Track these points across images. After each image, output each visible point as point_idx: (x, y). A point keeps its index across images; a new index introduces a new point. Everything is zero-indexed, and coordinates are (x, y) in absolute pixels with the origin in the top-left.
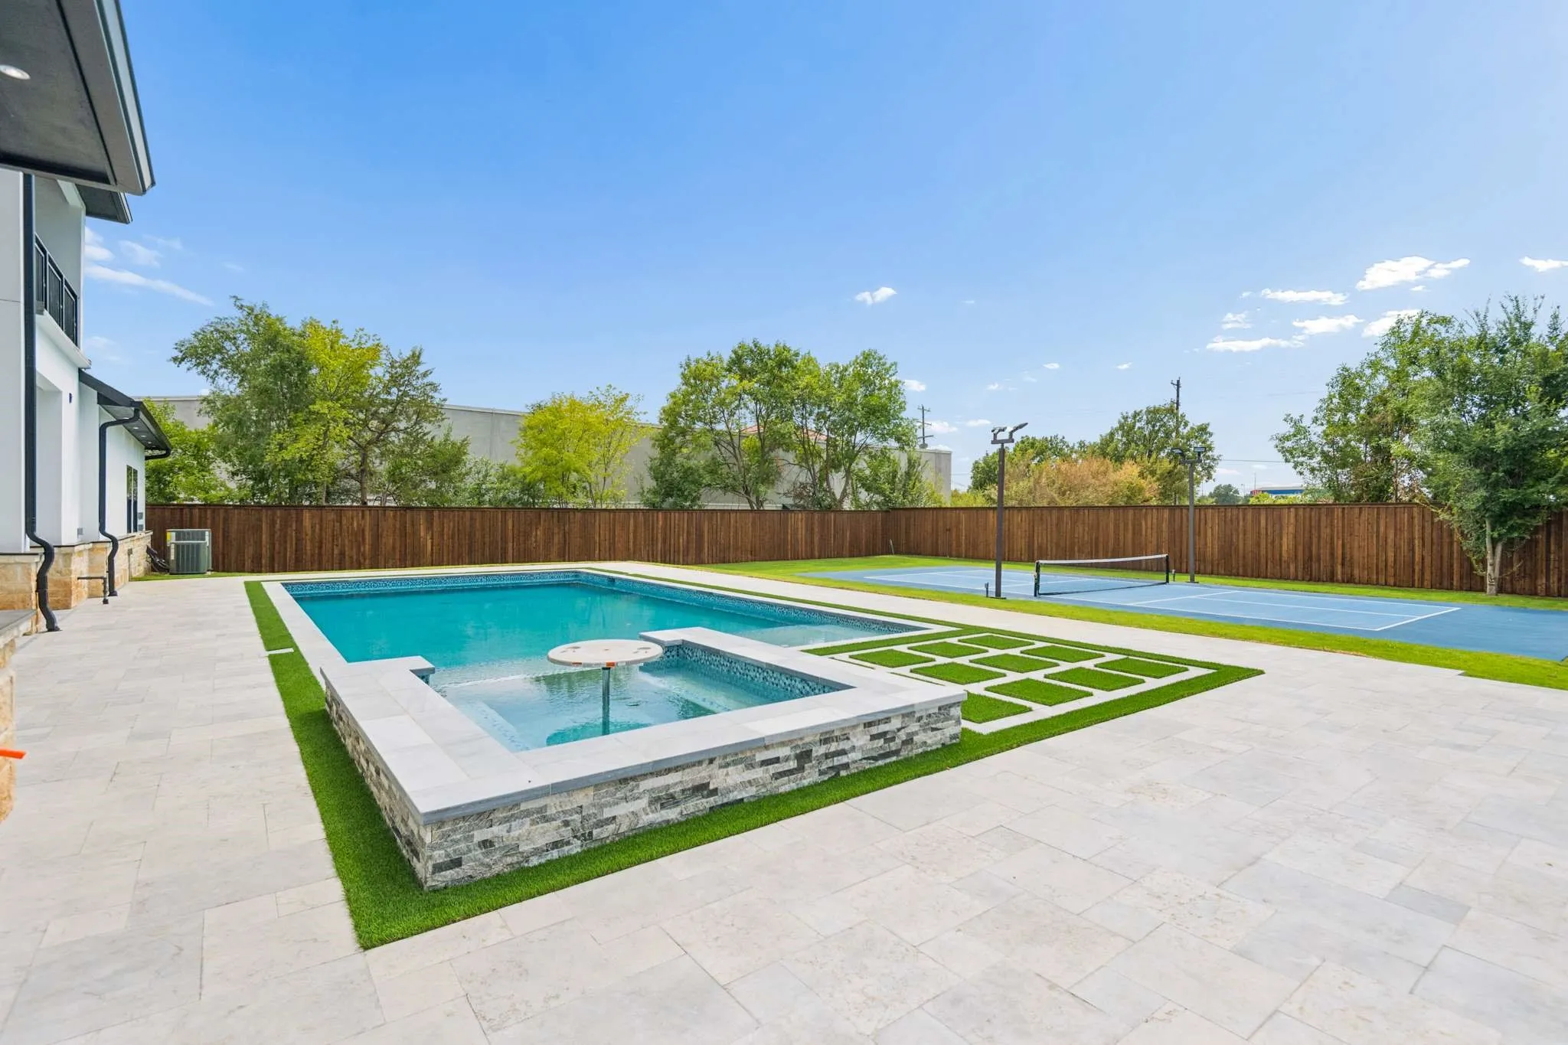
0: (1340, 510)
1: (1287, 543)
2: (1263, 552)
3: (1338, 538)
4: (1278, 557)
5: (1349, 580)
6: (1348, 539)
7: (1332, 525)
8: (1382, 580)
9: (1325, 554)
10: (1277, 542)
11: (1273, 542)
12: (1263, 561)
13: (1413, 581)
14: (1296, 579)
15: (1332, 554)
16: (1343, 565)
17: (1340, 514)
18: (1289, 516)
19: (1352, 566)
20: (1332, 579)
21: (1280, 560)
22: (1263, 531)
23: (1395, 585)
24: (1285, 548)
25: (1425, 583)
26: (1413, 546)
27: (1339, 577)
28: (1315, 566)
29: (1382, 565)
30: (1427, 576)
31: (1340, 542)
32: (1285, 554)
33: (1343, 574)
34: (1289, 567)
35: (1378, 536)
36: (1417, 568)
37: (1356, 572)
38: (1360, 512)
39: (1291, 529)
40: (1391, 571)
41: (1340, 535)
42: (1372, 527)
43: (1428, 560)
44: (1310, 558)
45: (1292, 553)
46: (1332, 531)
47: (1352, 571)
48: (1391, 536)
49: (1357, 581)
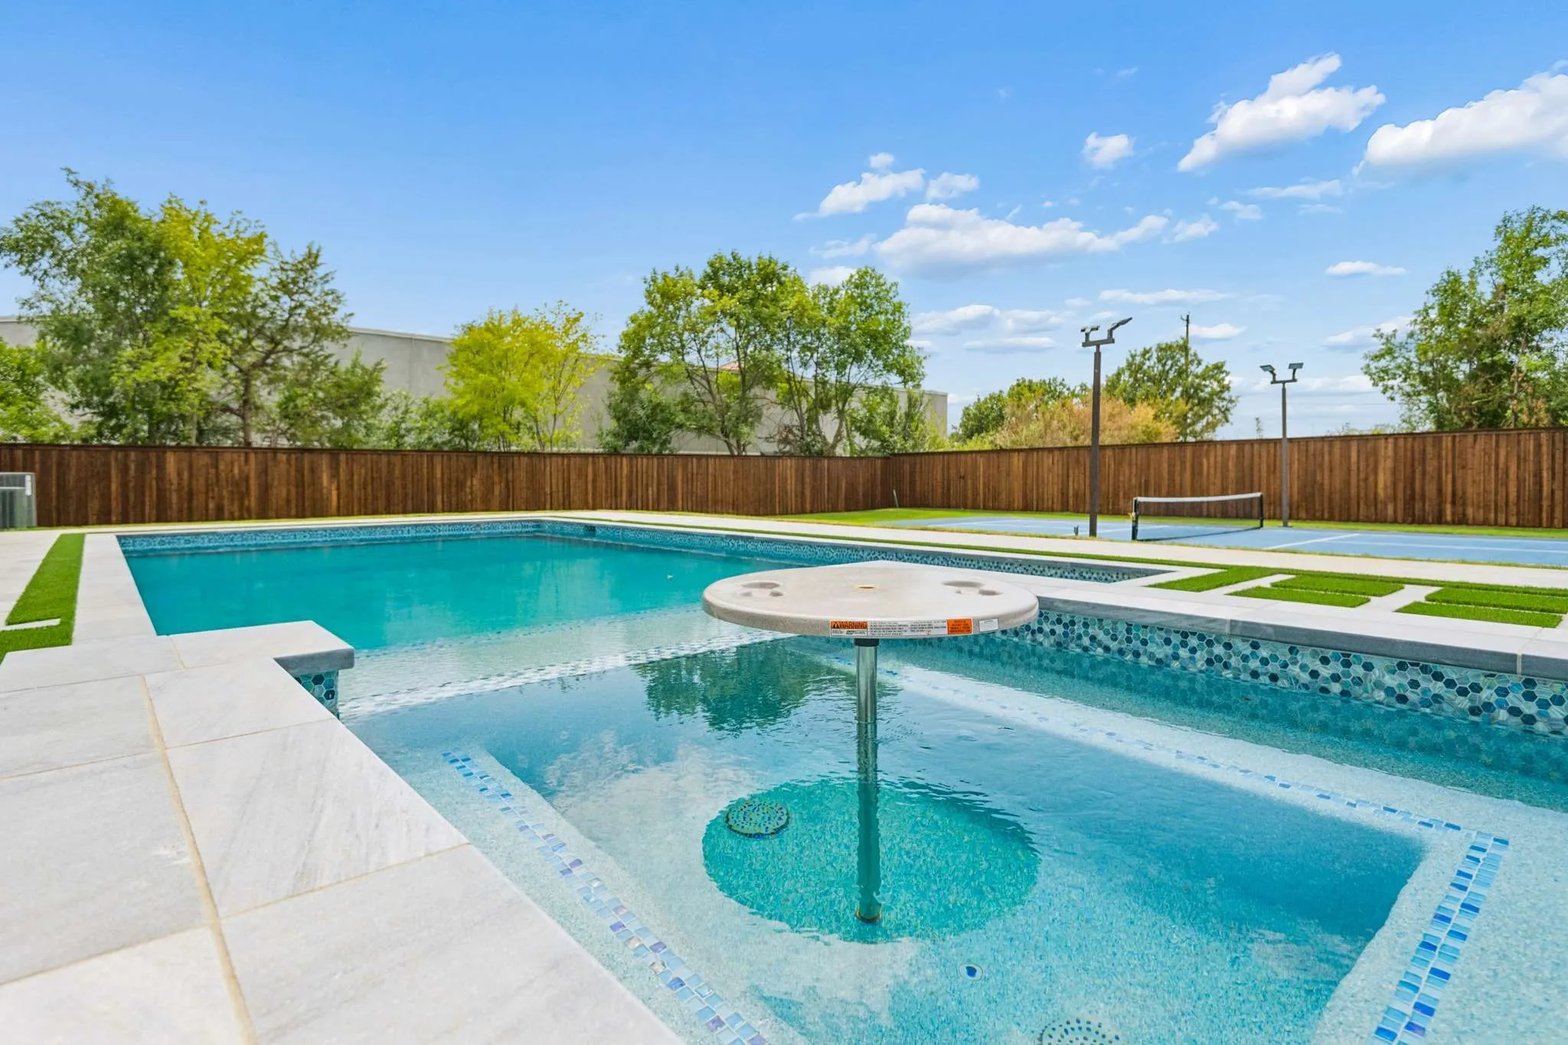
0: (1450, 439)
1: (1383, 479)
2: (1354, 491)
3: (1447, 472)
4: (1372, 496)
5: (1461, 521)
6: (1459, 473)
7: (1439, 457)
8: (1502, 519)
9: (1431, 489)
10: (1371, 478)
11: (1366, 479)
12: (1354, 502)
13: (1541, 520)
14: (1395, 521)
15: (1440, 491)
16: (1453, 503)
17: (1450, 444)
18: (1386, 448)
19: (1464, 504)
20: (1439, 520)
21: (1376, 498)
22: (1354, 467)
23: (1518, 525)
24: (1381, 485)
25: (1556, 521)
26: (1541, 478)
27: (1449, 518)
28: (1418, 505)
29: (1501, 502)
30: (1558, 513)
31: (1450, 476)
32: (1381, 492)
33: (1453, 513)
34: (1386, 509)
35: (1497, 468)
36: (1545, 504)
37: (1470, 511)
38: (1475, 441)
39: (1389, 463)
40: (1513, 509)
41: (1450, 469)
42: (1490, 458)
43: (1558, 495)
44: (1413, 497)
45: (1390, 491)
46: (1440, 463)
47: (1464, 510)
48: (1513, 468)
49: (1470, 521)
